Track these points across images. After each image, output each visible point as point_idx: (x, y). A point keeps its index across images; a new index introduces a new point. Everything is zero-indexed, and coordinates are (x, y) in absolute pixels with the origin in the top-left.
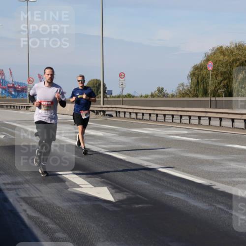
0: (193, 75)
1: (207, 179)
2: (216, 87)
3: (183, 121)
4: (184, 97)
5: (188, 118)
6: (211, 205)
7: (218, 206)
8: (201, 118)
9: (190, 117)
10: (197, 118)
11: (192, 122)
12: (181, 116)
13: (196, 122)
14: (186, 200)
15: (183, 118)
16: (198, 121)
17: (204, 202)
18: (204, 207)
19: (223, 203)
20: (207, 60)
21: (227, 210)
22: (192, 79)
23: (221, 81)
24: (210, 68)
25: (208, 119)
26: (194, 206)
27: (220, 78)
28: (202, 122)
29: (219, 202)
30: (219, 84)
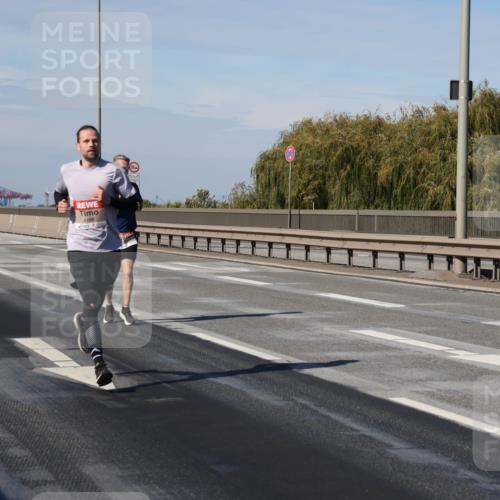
0: (260, 169)
1: (282, 352)
2: (300, 191)
3: (241, 251)
4: (244, 207)
5: (250, 245)
6: (286, 398)
7: (301, 401)
8: (274, 246)
9: (254, 243)
10: (266, 246)
11: (258, 252)
12: (238, 242)
13: (265, 252)
14: (244, 390)
15: (242, 245)
16: (267, 251)
17: (276, 394)
18: (276, 403)
19: (307, 395)
20: (286, 143)
21: (315, 408)
22: (258, 176)
23: (309, 181)
24: (290, 158)
25: (284, 247)
26: (257, 400)
27: (306, 176)
28: (275, 252)
29: (302, 394)
30: (306, 186)
